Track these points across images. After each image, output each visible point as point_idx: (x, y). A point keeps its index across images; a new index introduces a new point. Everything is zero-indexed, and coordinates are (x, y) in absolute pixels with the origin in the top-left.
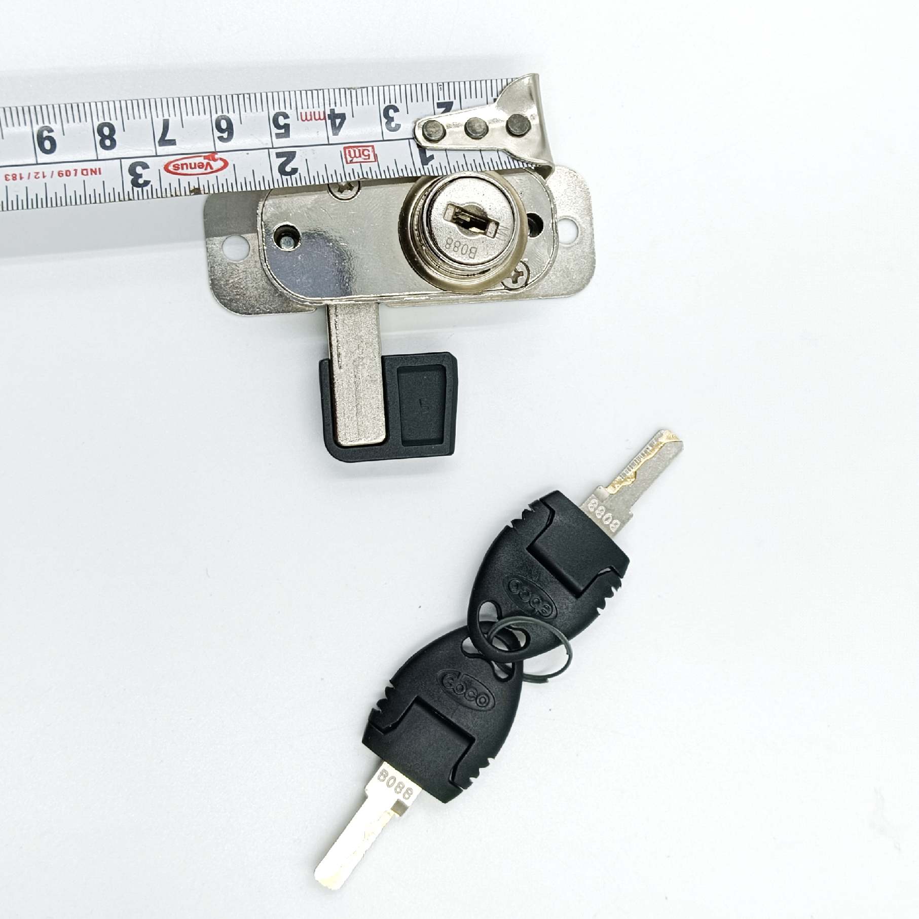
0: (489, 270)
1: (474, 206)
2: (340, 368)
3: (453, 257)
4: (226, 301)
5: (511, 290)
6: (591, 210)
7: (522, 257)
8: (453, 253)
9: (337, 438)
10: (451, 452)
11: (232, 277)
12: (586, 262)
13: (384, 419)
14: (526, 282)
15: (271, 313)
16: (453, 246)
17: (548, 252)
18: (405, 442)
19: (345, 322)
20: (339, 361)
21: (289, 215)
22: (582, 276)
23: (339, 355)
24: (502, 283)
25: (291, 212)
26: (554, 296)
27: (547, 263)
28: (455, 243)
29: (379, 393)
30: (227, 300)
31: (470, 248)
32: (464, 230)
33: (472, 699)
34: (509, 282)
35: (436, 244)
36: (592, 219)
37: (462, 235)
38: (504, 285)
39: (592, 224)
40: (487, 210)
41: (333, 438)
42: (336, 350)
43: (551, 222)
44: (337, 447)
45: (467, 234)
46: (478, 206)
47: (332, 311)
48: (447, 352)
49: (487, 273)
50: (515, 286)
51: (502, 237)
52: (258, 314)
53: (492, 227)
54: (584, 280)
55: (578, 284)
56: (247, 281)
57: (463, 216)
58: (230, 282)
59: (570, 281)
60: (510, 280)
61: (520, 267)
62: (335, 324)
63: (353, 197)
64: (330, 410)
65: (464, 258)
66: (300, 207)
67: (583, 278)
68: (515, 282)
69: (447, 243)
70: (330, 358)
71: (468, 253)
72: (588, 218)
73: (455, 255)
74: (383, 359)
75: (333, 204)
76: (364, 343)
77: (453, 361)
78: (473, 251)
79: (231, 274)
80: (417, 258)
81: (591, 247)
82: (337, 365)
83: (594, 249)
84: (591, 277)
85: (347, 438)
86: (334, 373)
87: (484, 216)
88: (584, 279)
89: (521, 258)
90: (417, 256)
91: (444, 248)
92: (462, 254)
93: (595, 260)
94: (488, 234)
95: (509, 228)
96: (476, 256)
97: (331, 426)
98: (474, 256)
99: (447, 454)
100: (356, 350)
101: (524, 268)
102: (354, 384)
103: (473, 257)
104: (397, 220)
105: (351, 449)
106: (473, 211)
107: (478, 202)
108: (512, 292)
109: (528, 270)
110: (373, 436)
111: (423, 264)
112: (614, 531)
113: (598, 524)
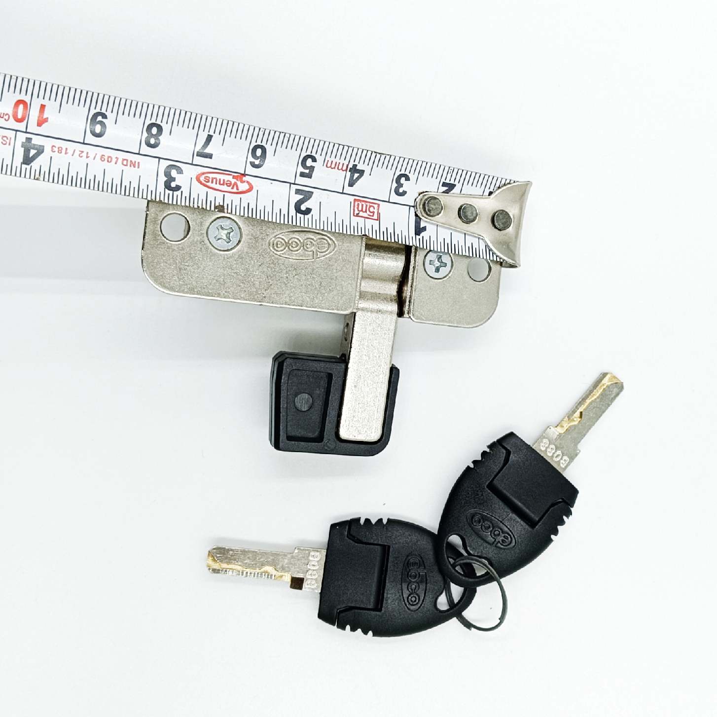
33: (410, 590)
112: (563, 467)
113: (549, 461)
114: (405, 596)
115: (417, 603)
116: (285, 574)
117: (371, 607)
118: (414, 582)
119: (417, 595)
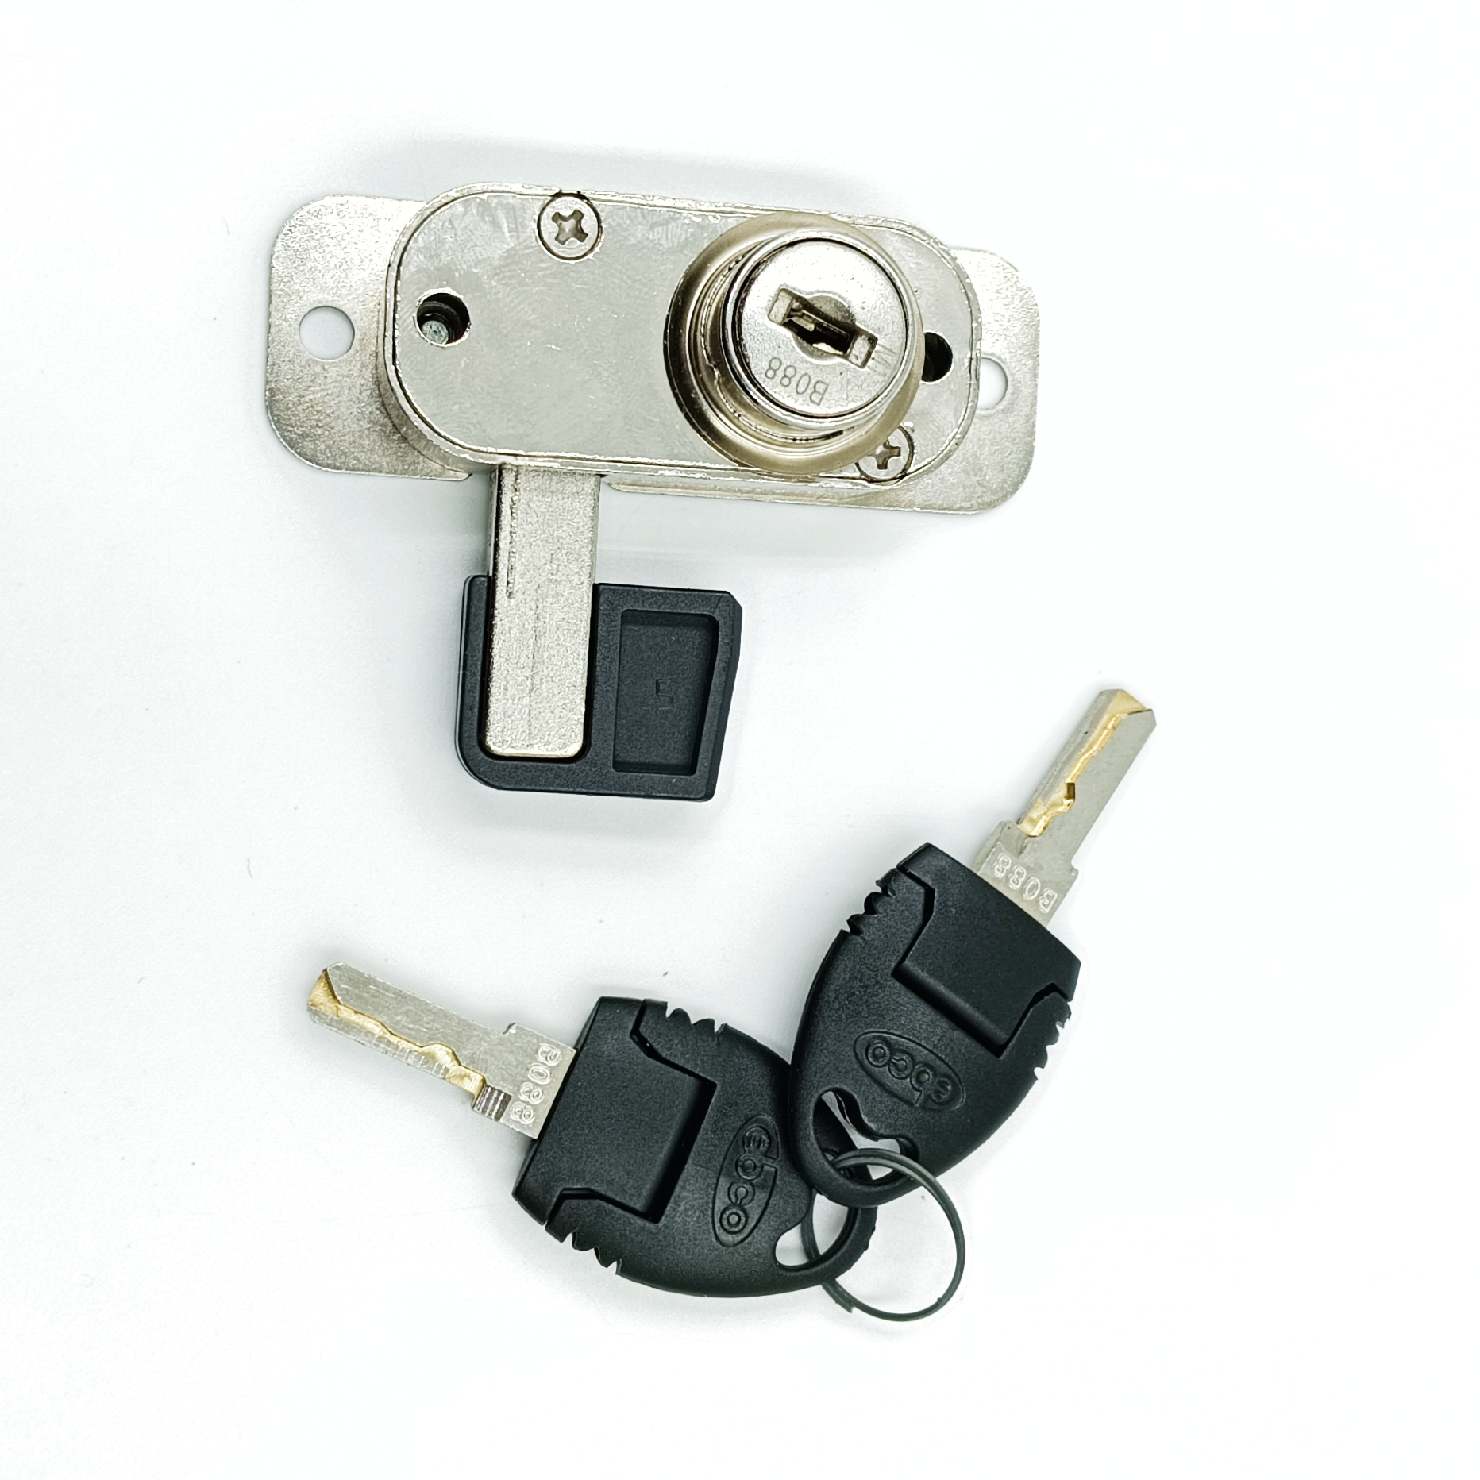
0: (840, 432)
1: (831, 300)
2: (510, 595)
3: (776, 397)
4: (293, 436)
5: (872, 481)
6: (1038, 347)
7: (903, 418)
8: (780, 389)
9: (485, 736)
10: (708, 794)
11: (312, 389)
12: (1015, 449)
13: (583, 710)
14: (905, 470)
15: (381, 472)
16: (780, 374)
17: (955, 415)
18: (619, 766)
19: (531, 505)
20: (508, 583)
21: (454, 276)
22: (1002, 476)
23: (511, 569)
24: (857, 465)
25: (457, 270)
26: (945, 509)
27: (950, 437)
28: (785, 370)
29: (581, 657)
30: (295, 433)
31: (813, 382)
32: (805, 344)
33: (732, 1196)
34: (870, 466)
35: (746, 367)
36: (1036, 367)
37: (803, 355)
38: (860, 469)
39: (1036, 376)
40: (856, 310)
41: (478, 736)
42: (506, 559)
43: (969, 356)
44: (482, 755)
45: (811, 354)
46: (840, 300)
47: (508, 480)
48: (725, 592)
49: (836, 438)
50: (882, 474)
51: (880, 368)
52: (354, 470)
53: (860, 346)
54: (1006, 486)
55: (994, 492)
56: (340, 402)
57: (801, 320)
58: (307, 399)
59: (979, 484)
60: (874, 462)
61: (897, 439)
62: (511, 508)
63: (586, 254)
64: (479, 678)
65: (800, 401)
66: (478, 263)
67: (1005, 481)
68: (883, 466)
69: (770, 368)
70: (491, 574)
71: (809, 391)
72: (1030, 362)
73: (782, 393)
74: (596, 589)
75: (543, 265)
76: (564, 552)
77: (734, 610)
78: (817, 391)
79: (309, 384)
80: (696, 393)
81: (1027, 421)
82: (505, 591)
83: (1034, 426)
84: (1022, 482)
85: (503, 739)
86: (497, 605)
87: (849, 321)
88: (1006, 483)
89: (900, 420)
90: (697, 389)
91: (763, 376)
92: (798, 393)
93: (1033, 447)
94: (852, 358)
95: (895, 351)
96: (824, 401)
97: (476, 710)
98: (821, 400)
99: (698, 797)
100: (546, 564)
101: (905, 442)
102: (532, 632)
103: (817, 401)
104: (664, 311)
105: (510, 763)
106: (827, 309)
107: (840, 293)
108: (873, 486)
109: (912, 447)
110: (557, 742)
111: (705, 406)
112: (1047, 910)
113: (1016, 901)
114: (719, 1206)
115: (740, 1231)
116: (472, 1074)
117: (639, 1206)
118: (746, 1181)
119: (744, 1211)
